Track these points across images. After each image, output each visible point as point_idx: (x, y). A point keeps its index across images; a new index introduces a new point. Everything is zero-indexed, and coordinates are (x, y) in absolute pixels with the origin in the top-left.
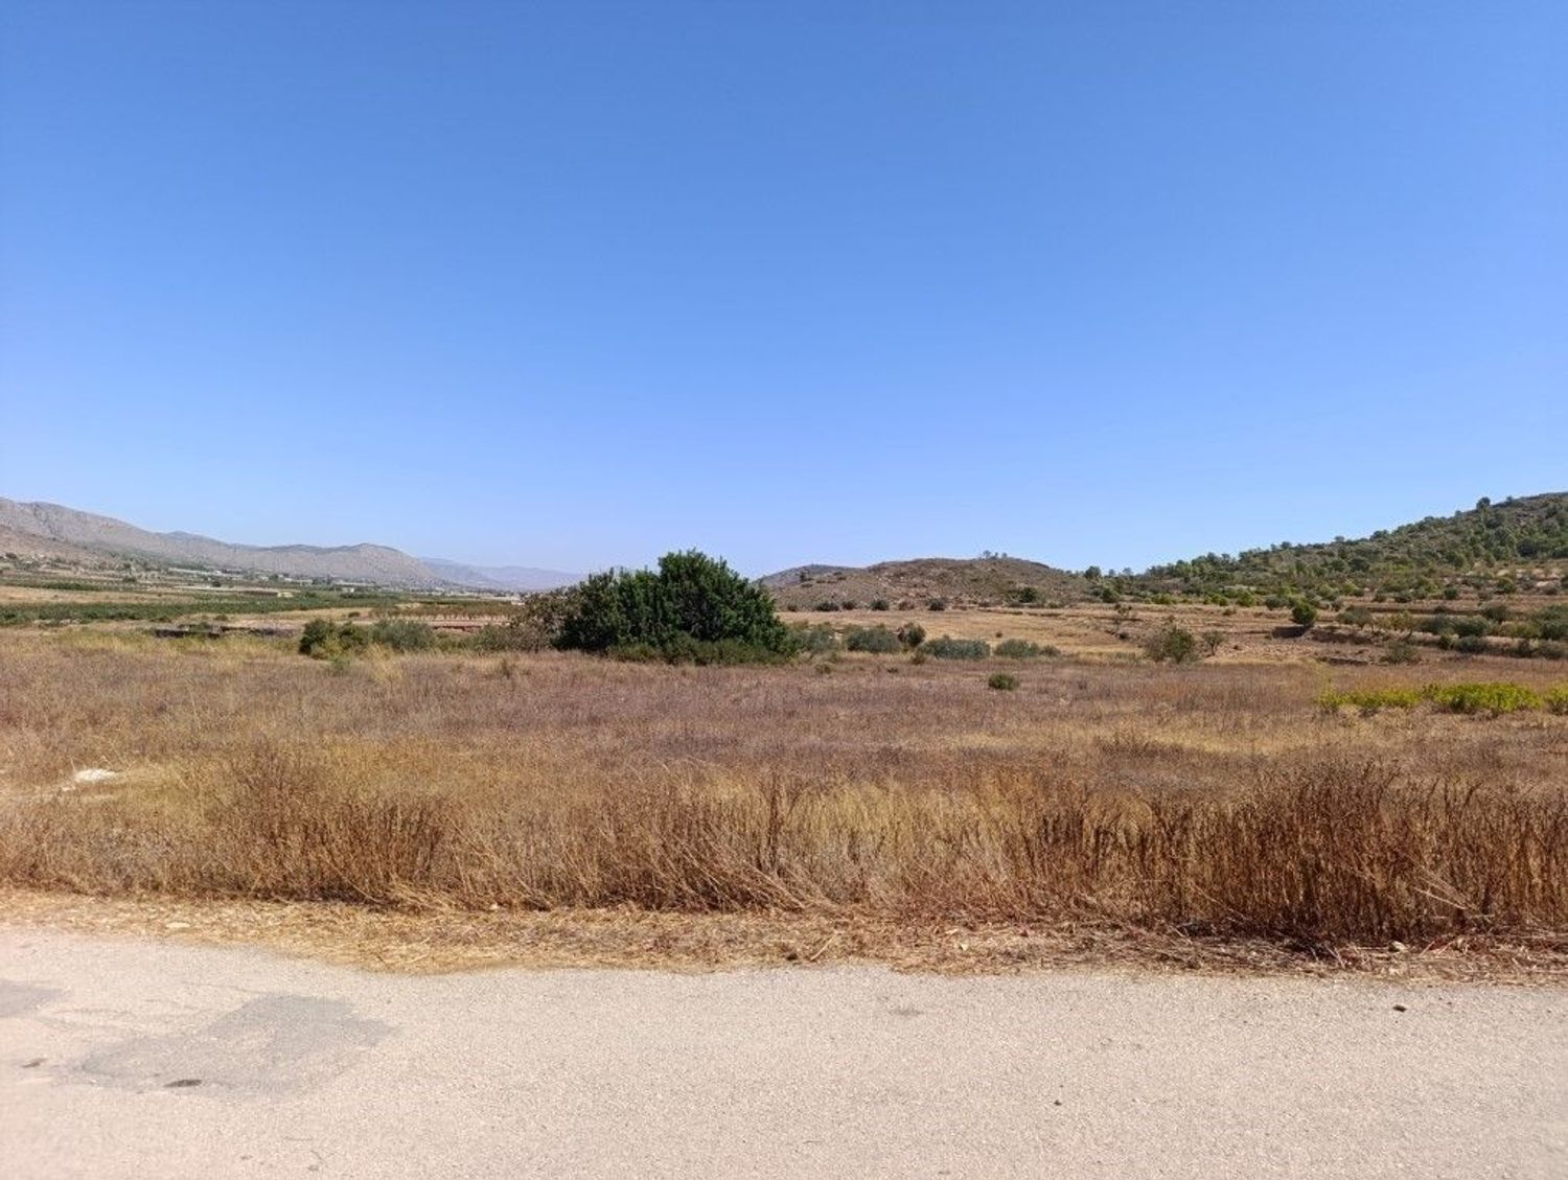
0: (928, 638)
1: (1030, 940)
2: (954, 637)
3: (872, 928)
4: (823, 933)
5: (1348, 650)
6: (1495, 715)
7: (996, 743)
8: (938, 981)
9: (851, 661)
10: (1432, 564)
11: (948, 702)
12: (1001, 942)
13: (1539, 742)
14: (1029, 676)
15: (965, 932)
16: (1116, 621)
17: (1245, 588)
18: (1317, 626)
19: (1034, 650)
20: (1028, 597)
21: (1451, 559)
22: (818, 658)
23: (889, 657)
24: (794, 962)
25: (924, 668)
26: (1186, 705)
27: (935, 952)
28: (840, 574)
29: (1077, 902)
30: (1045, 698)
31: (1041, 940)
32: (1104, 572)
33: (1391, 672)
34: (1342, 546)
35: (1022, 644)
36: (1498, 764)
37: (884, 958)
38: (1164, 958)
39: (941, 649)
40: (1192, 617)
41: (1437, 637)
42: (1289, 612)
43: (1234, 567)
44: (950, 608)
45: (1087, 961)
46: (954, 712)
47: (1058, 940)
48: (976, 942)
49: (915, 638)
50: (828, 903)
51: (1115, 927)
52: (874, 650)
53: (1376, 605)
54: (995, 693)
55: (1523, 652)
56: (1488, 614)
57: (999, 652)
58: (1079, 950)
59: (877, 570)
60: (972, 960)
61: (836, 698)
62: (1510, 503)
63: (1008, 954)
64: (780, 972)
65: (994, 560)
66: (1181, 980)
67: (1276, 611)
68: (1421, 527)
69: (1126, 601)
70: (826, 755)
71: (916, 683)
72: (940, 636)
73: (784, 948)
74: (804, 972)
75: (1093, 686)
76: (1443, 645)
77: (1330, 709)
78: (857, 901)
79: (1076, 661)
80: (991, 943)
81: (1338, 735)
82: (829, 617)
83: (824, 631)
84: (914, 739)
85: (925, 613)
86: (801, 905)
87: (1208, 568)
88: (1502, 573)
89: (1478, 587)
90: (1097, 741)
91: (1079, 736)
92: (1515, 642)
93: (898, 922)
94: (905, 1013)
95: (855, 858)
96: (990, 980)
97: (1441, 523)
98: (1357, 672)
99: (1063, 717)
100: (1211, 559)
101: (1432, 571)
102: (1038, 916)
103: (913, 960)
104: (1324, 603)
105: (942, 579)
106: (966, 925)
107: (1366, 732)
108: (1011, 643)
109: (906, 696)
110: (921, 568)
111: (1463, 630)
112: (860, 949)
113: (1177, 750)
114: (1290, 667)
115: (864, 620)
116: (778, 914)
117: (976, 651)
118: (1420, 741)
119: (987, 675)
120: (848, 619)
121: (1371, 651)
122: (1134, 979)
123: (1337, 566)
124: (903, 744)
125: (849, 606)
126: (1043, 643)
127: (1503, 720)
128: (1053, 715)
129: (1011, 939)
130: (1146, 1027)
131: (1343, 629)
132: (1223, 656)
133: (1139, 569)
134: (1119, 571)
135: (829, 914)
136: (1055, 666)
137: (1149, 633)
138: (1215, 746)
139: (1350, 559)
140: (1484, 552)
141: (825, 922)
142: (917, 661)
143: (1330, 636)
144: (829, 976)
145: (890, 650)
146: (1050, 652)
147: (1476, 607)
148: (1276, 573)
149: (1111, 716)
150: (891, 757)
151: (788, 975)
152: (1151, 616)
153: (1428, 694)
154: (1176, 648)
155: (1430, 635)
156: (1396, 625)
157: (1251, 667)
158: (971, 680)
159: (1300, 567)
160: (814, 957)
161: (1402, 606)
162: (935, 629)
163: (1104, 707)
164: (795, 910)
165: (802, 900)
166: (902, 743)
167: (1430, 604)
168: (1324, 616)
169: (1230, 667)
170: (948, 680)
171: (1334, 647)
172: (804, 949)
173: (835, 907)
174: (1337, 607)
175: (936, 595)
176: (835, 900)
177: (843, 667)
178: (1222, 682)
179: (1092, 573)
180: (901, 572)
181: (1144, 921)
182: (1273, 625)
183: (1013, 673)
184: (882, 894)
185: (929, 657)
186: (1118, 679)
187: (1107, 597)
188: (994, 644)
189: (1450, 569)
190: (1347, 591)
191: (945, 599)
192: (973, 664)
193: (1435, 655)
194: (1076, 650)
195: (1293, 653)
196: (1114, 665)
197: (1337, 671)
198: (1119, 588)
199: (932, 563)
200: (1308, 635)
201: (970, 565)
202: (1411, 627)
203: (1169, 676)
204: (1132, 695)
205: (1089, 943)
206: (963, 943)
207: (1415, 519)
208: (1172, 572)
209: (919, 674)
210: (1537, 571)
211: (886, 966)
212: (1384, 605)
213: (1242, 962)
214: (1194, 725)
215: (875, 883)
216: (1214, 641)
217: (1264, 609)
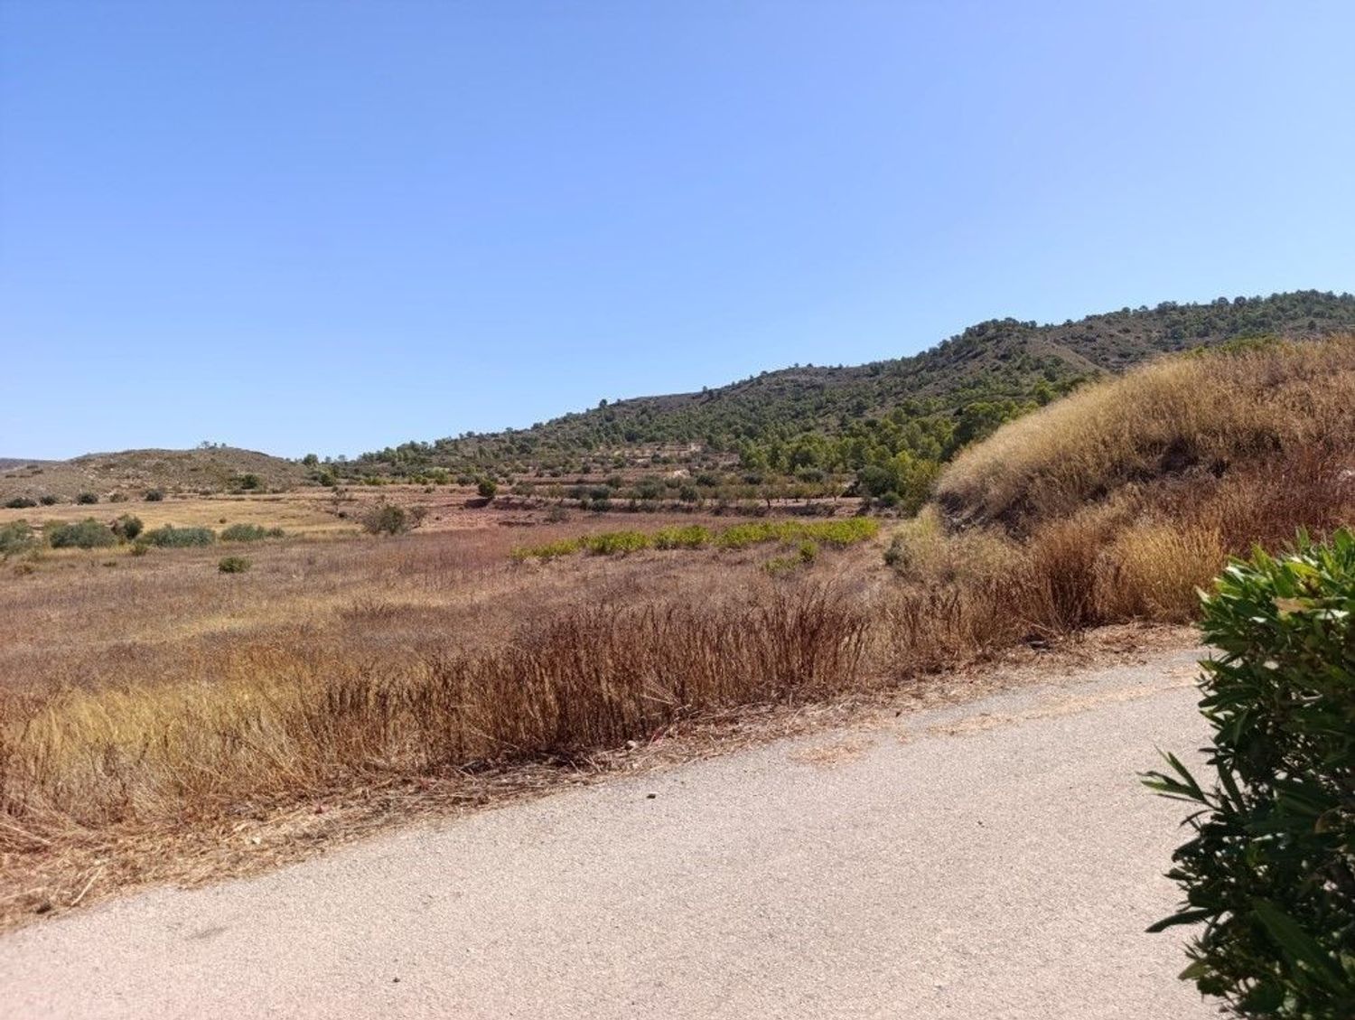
0: (147, 528)
1: (326, 816)
2: (176, 526)
3: (143, 846)
4: (81, 868)
5: (521, 515)
6: (627, 552)
7: (238, 624)
8: (239, 888)
9: (57, 559)
10: (573, 448)
11: (178, 589)
12: (295, 825)
13: (657, 571)
14: (260, 558)
15: (254, 824)
16: (335, 502)
17: (441, 469)
18: (498, 497)
19: (260, 533)
20: (250, 483)
21: (586, 444)
22: (15, 559)
23: (104, 551)
24: (47, 913)
25: (146, 559)
26: (407, 569)
27: (225, 854)
28: (35, 468)
29: (367, 767)
30: (279, 576)
31: (336, 813)
32: (321, 459)
33: (553, 530)
34: (512, 434)
35: (249, 528)
36: (638, 589)
37: (166, 877)
38: (457, 801)
39: (162, 539)
40: (400, 495)
41: (580, 501)
42: (475, 487)
43: (431, 453)
44: (168, 498)
45: (388, 821)
46: (189, 599)
47: (357, 809)
48: (268, 831)
49: (132, 530)
50: (82, 832)
51: (405, 782)
52: (85, 545)
53: (537, 479)
54: (227, 576)
55: (632, 509)
56: (610, 483)
57: (226, 536)
58: (377, 813)
59: (83, 462)
60: (270, 853)
61: (47, 599)
62: (619, 404)
63: (307, 836)
64: (30, 932)
65: (213, 450)
66: (479, 818)
67: (466, 488)
68: (565, 420)
69: (342, 484)
70: (41, 664)
71: (139, 575)
72: (161, 526)
73: (30, 901)
74: (64, 922)
75: (320, 561)
76: (584, 507)
77: (518, 561)
78: (119, 820)
79: (301, 540)
80: (286, 829)
81: (526, 581)
82: (25, 513)
83: (20, 529)
84: (149, 631)
85: (142, 504)
86: (46, 841)
87: (411, 454)
88: (617, 453)
89: (602, 464)
90: (336, 609)
91: (320, 607)
92: (627, 502)
93: (174, 832)
94: (204, 935)
95: (111, 772)
96: (296, 869)
97: (577, 417)
98: (530, 531)
99: (301, 593)
100: (413, 446)
101: (573, 453)
102: (330, 789)
103: (203, 871)
104: (501, 479)
105: (157, 469)
106: (255, 817)
107: (546, 576)
108: (237, 528)
109: (132, 589)
110: (133, 459)
111: (596, 495)
112: (133, 874)
113: (407, 609)
114: (482, 531)
115: (70, 515)
116: (14, 860)
117: (200, 539)
118: (585, 579)
119: (216, 560)
120: (48, 514)
121: (538, 515)
122: (437, 828)
123: (509, 450)
124: (138, 639)
125: (48, 501)
126: (268, 526)
127: (633, 557)
128: (290, 592)
129: (304, 820)
130: (460, 873)
131: (516, 499)
132: (428, 526)
133: (353, 456)
134: (334, 458)
135: (83, 843)
136: (283, 546)
137: (365, 511)
138: (438, 601)
139: (518, 445)
140: (605, 439)
141: (80, 854)
142: (137, 553)
143: (507, 505)
144: (100, 919)
145: (102, 544)
146: (277, 533)
147: (603, 479)
148: (464, 456)
149: (343, 585)
150: (124, 654)
151: (42, 933)
152: (364, 496)
153: (582, 542)
154: (390, 522)
155: (575, 500)
156: (552, 494)
157: (451, 533)
158: (202, 567)
159: (482, 452)
160: (77, 899)
161: (554, 479)
162: (153, 519)
163: (337, 579)
164: (35, 849)
165: (46, 835)
166: (133, 637)
167: (573, 477)
168: (502, 489)
169: (435, 535)
170: (174, 569)
171: (511, 513)
172: (60, 896)
173: (92, 835)
174: (510, 482)
175: (153, 486)
176: (92, 825)
177: (49, 566)
178: (432, 548)
179: (310, 460)
180: (109, 464)
181: (431, 770)
182: (464, 499)
183: (242, 556)
184: (151, 805)
185: (151, 547)
186: (342, 553)
187: (325, 482)
188: (219, 530)
189: (584, 451)
190: (517, 470)
191: (164, 490)
192: (199, 550)
193: (579, 515)
194: (300, 530)
195: (483, 519)
196: (338, 541)
197: (515, 531)
198: (335, 473)
199: (146, 454)
200: (491, 505)
201: (189, 455)
202: (561, 494)
203: (385, 547)
204: (358, 565)
205: (386, 805)
206: (253, 836)
207: (561, 414)
208: (381, 457)
209: (140, 565)
210: (637, 452)
211: (170, 887)
212: (543, 479)
213: (522, 787)
214: (416, 585)
215: (142, 798)
216: (419, 514)
217: (457, 486)
